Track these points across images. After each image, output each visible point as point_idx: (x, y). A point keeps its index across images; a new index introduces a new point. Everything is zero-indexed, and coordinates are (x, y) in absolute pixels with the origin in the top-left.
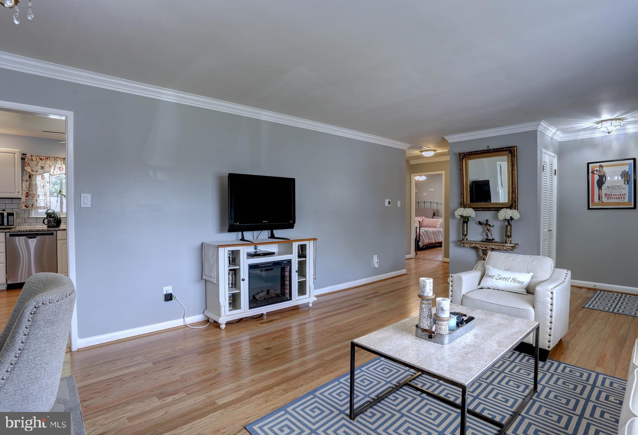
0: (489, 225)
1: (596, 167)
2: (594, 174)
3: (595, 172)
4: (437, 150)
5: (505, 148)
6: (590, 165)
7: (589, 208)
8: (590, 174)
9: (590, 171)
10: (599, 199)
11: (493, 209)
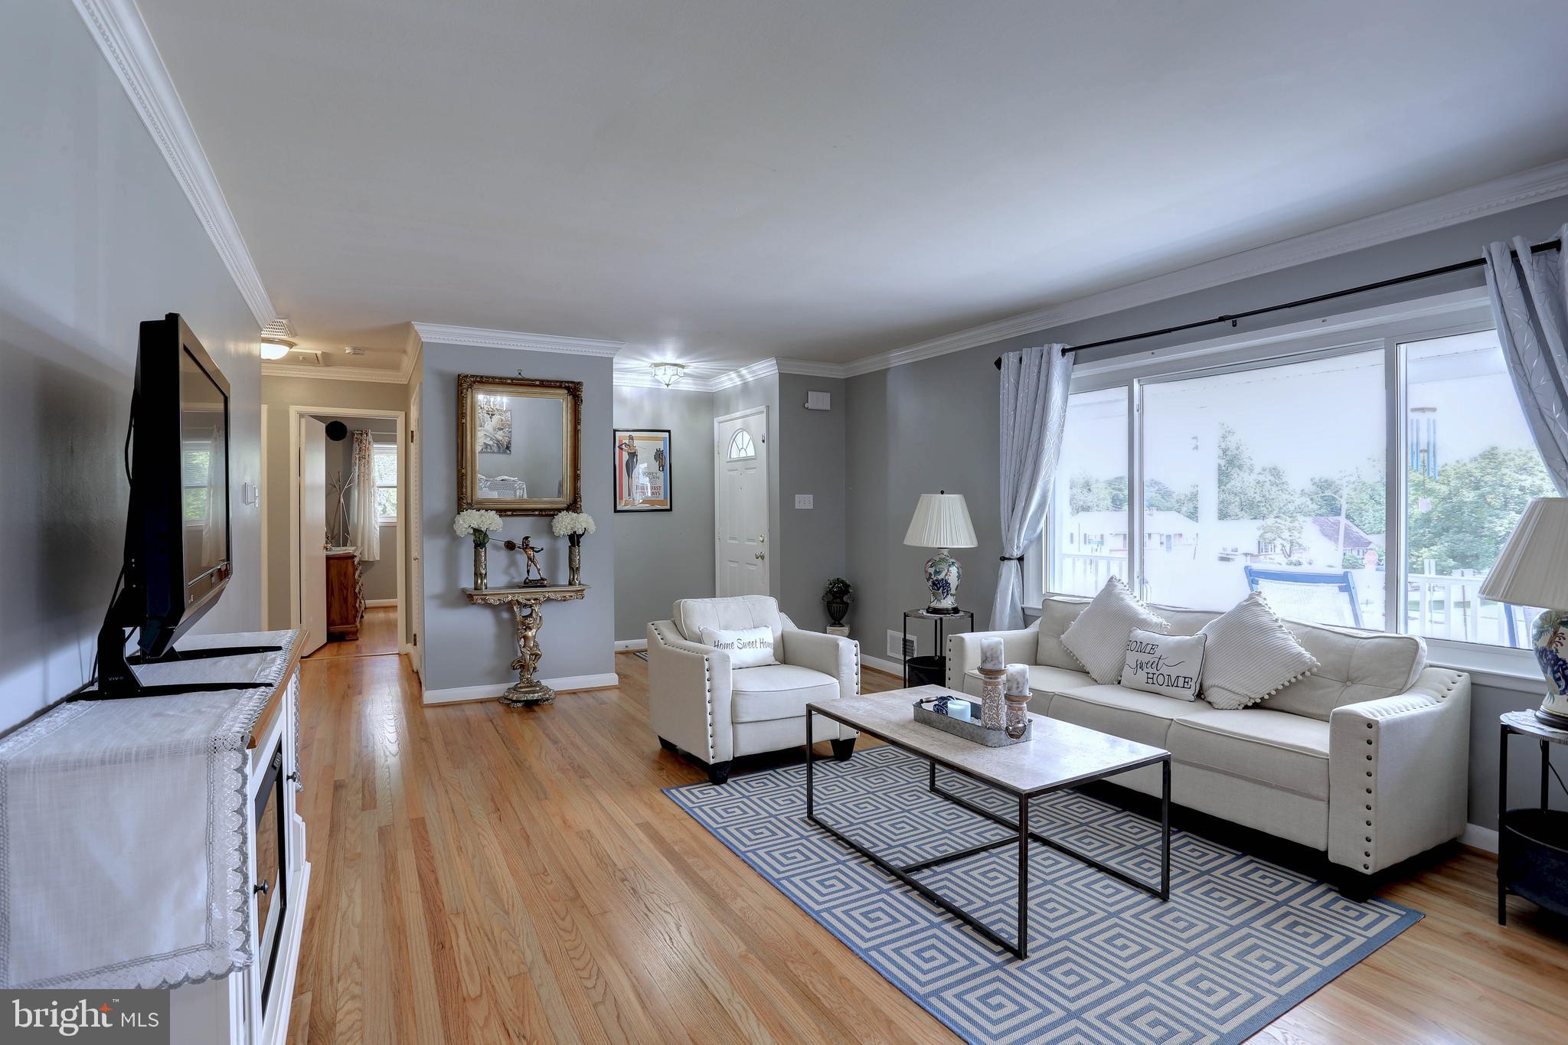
0: (532, 548)
1: (625, 437)
2: (622, 449)
3: (624, 446)
4: (296, 345)
5: (566, 382)
6: (617, 432)
7: (616, 511)
8: (617, 449)
9: (617, 445)
10: (629, 495)
11: (537, 513)
